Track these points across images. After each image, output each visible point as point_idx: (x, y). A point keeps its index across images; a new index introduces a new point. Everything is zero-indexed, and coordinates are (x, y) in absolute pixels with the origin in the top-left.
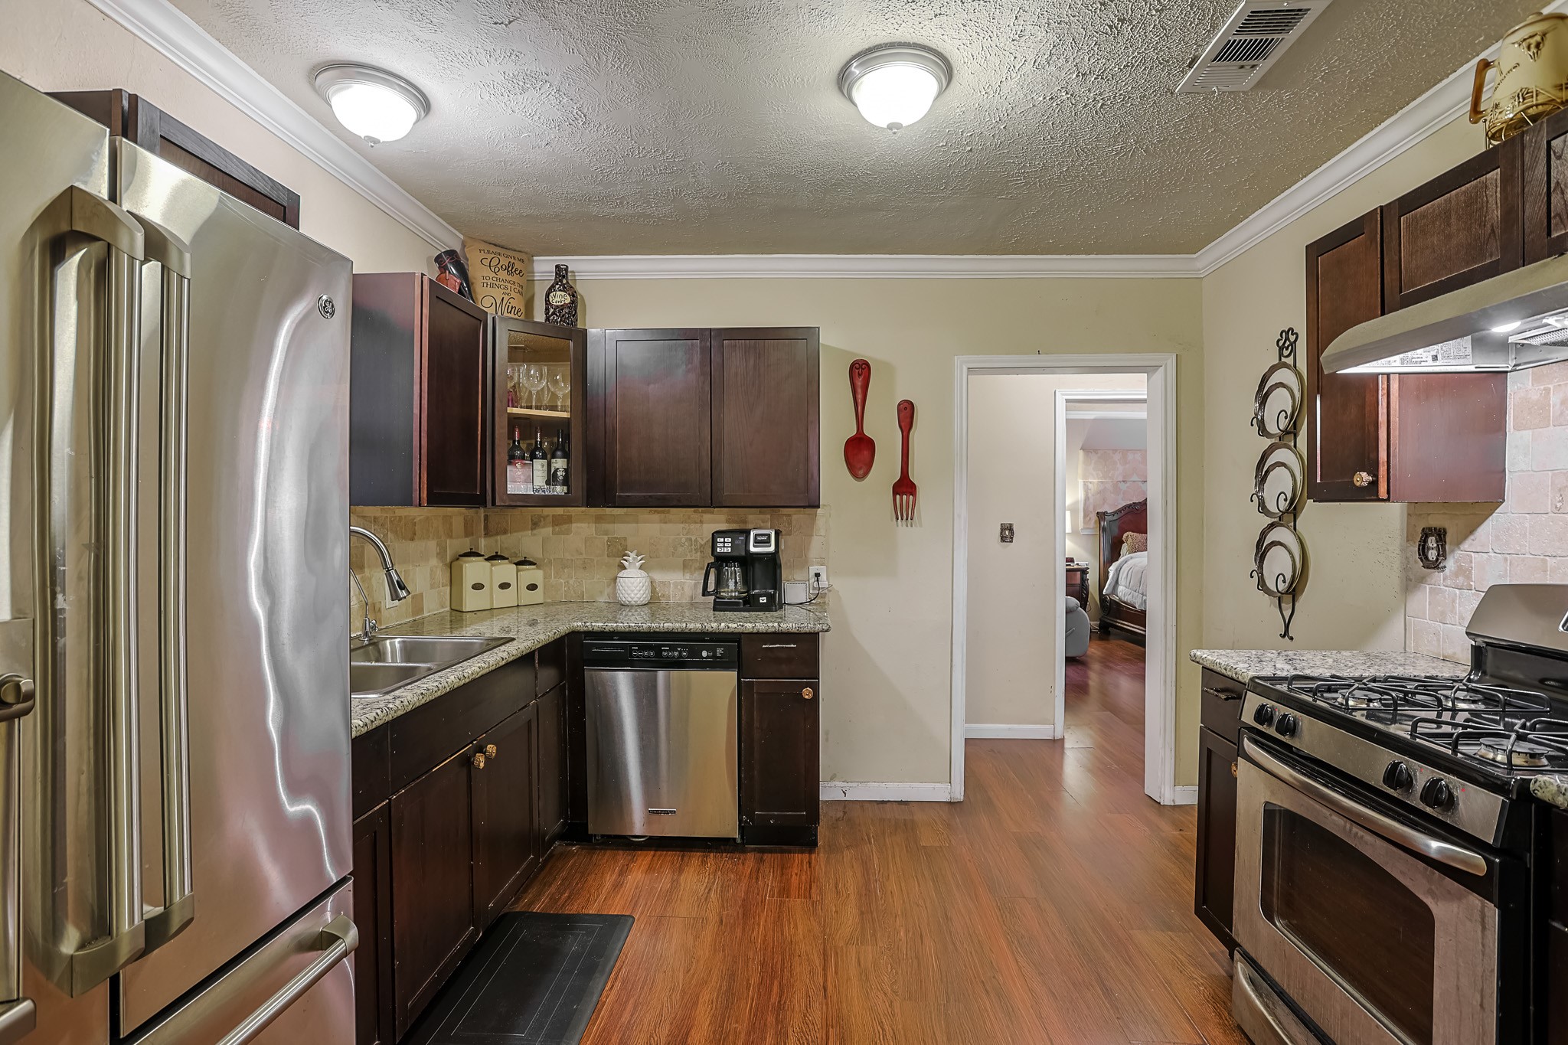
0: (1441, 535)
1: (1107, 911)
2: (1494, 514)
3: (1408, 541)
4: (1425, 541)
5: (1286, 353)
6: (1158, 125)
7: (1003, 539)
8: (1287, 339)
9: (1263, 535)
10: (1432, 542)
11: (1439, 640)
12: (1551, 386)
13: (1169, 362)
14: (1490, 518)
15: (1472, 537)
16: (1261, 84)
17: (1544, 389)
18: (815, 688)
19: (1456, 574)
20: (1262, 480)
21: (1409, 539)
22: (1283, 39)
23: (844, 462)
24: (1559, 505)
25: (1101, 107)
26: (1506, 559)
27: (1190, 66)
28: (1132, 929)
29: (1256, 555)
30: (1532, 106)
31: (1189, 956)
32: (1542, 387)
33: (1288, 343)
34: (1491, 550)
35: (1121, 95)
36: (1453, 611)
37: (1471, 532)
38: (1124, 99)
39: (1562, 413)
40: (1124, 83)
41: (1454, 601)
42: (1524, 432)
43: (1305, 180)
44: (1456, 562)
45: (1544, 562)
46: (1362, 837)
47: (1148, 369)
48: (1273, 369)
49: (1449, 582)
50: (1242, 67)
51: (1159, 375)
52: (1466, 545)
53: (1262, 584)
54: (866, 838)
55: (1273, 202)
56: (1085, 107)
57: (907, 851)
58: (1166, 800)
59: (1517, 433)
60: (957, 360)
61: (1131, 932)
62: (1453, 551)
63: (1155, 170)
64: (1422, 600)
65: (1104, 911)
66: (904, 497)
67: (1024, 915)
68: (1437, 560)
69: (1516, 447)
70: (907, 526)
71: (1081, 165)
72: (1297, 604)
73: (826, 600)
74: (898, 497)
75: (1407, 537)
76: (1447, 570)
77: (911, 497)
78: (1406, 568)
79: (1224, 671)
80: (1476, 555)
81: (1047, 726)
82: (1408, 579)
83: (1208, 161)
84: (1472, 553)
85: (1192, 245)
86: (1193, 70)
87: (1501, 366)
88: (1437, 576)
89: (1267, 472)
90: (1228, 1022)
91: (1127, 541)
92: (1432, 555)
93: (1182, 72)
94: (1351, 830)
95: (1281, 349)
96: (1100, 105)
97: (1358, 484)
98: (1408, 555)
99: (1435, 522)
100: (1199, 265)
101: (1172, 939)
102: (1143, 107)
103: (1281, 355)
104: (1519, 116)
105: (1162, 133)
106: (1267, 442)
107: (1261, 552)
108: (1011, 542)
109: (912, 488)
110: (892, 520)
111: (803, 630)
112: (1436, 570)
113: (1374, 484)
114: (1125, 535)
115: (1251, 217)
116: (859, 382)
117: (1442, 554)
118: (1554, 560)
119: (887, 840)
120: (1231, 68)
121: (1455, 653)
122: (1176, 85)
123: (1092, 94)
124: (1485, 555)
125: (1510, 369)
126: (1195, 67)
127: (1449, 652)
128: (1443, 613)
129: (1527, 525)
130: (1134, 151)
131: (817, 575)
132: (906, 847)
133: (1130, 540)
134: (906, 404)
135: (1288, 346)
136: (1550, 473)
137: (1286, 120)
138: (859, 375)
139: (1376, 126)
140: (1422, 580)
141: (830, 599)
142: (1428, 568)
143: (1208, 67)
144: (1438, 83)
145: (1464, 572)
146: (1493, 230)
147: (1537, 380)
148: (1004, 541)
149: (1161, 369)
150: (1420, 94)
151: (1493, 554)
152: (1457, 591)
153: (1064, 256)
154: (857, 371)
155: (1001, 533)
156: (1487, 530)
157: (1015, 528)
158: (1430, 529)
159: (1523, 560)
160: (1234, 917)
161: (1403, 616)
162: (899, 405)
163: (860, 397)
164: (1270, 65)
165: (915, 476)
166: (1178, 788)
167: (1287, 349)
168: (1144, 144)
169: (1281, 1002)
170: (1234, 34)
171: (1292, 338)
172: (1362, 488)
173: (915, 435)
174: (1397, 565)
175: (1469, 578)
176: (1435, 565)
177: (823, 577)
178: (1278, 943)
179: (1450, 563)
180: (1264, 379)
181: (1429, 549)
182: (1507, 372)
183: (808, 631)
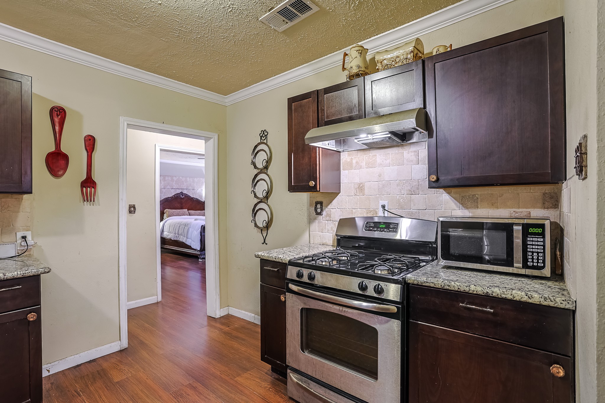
0: (321, 203)
1: (222, 374)
2: (338, 197)
3: (310, 206)
4: (317, 206)
5: (263, 139)
6: (245, 32)
7: (130, 212)
8: (264, 133)
9: (256, 205)
10: (319, 206)
11: (321, 238)
12: (353, 157)
13: (215, 137)
14: (336, 198)
15: (331, 204)
16: (284, 32)
17: (351, 158)
18: (38, 312)
19: (326, 216)
20: (255, 185)
21: (311, 205)
22: (300, 16)
23: (46, 167)
24: (356, 193)
25: (230, 12)
26: (341, 210)
27: (270, 10)
28: (235, 377)
29: (253, 213)
30: (361, 71)
31: (260, 378)
32: (350, 158)
33: (264, 135)
34: (337, 208)
35: (240, 10)
36: (325, 228)
37: (331, 202)
38: (240, 12)
39: (356, 166)
40: (244, 4)
41: (326, 225)
42: (346, 171)
43: (274, 77)
44: (326, 212)
45: (352, 210)
46: (347, 311)
47: (207, 139)
48: (259, 144)
49: (324, 219)
50: (284, 21)
51: (211, 141)
52: (329, 207)
53: (256, 225)
54: (76, 394)
55: (261, 82)
56: (224, 8)
57: (107, 390)
58: (217, 316)
59: (344, 171)
60: (122, 119)
61: (235, 379)
62: (325, 209)
63: (233, 53)
64: (315, 226)
65: (221, 375)
66: (89, 189)
67: (188, 395)
68: (321, 212)
69: (344, 175)
70: (90, 205)
71: (207, 37)
72: (268, 231)
73: (32, 253)
74: (84, 189)
75: (310, 205)
76: (323, 215)
77: (93, 189)
78: (309, 215)
79: (274, 260)
80: (332, 210)
81: (154, 297)
82: (310, 219)
83: (252, 57)
84: (331, 209)
85: (226, 92)
86: (269, 13)
87: (341, 150)
88: (320, 217)
89: (258, 181)
90: (286, 398)
91: (166, 213)
92: (319, 210)
93: (266, 11)
94: (342, 310)
95: (261, 137)
96: (230, 10)
97: (311, 185)
98: (310, 211)
99: (319, 199)
100: (226, 101)
101: (251, 374)
102: (244, 21)
103: (261, 139)
104: (358, 72)
105: (244, 36)
106: (256, 171)
107: (255, 213)
108: (134, 213)
109: (94, 184)
110: (80, 202)
111: (27, 275)
112: (320, 215)
113: (316, 185)
114: (165, 210)
115: (251, 86)
116: (57, 120)
117: (322, 210)
118: (355, 210)
119: (91, 389)
120: (281, 19)
121: (326, 242)
122: (260, 17)
123: (230, 3)
124: (335, 209)
125: (342, 151)
126: (271, 12)
127: (324, 242)
128: (322, 229)
129: (347, 200)
130: (230, 40)
131: (24, 238)
132: (106, 387)
133: (167, 213)
134: (90, 137)
135: (264, 136)
136: (353, 184)
137: (282, 51)
138: (58, 115)
139: (301, 65)
140: (315, 219)
141: (35, 252)
142: (318, 215)
143: (275, 14)
144: (322, 57)
145: (329, 215)
146: (355, 105)
147: (349, 155)
148: (131, 213)
149: (212, 140)
150: (316, 59)
151: (337, 209)
152: (327, 222)
153: (176, 81)
154: (56, 112)
155: (129, 209)
156: (335, 202)
157: (136, 206)
158: (318, 202)
159: (346, 211)
160: (287, 356)
161: (308, 232)
162: (85, 137)
163: (57, 128)
164: (292, 25)
165: (96, 177)
166: (221, 310)
167: (264, 137)
168: (235, 38)
169: (312, 382)
170: (289, 5)
171: (266, 134)
172: (312, 187)
173: (96, 156)
174: (306, 214)
175: (330, 217)
176: (320, 214)
177: (29, 238)
178: (310, 360)
179: (324, 213)
180: (256, 147)
181: (318, 208)
182: (340, 152)
183: (31, 274)
